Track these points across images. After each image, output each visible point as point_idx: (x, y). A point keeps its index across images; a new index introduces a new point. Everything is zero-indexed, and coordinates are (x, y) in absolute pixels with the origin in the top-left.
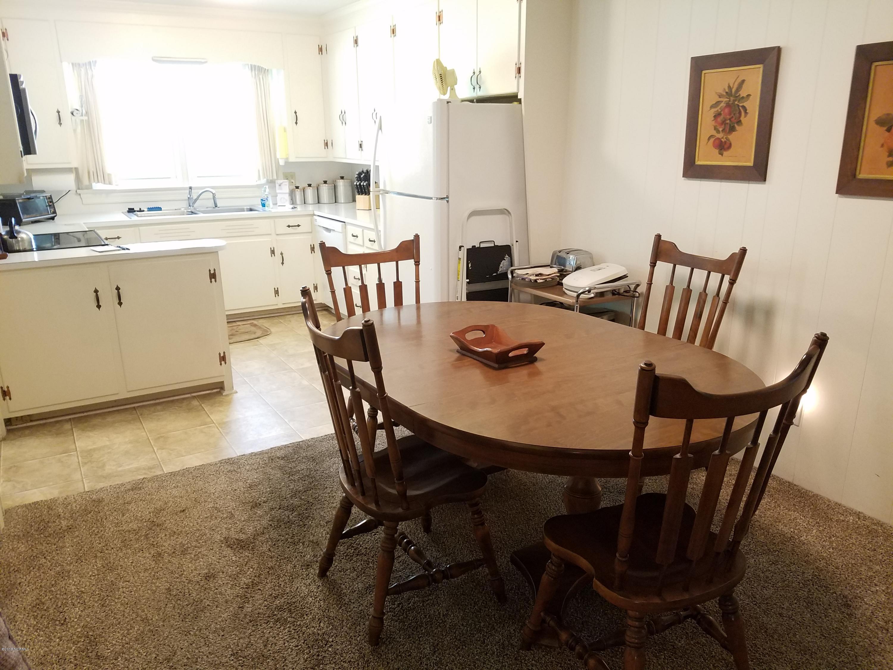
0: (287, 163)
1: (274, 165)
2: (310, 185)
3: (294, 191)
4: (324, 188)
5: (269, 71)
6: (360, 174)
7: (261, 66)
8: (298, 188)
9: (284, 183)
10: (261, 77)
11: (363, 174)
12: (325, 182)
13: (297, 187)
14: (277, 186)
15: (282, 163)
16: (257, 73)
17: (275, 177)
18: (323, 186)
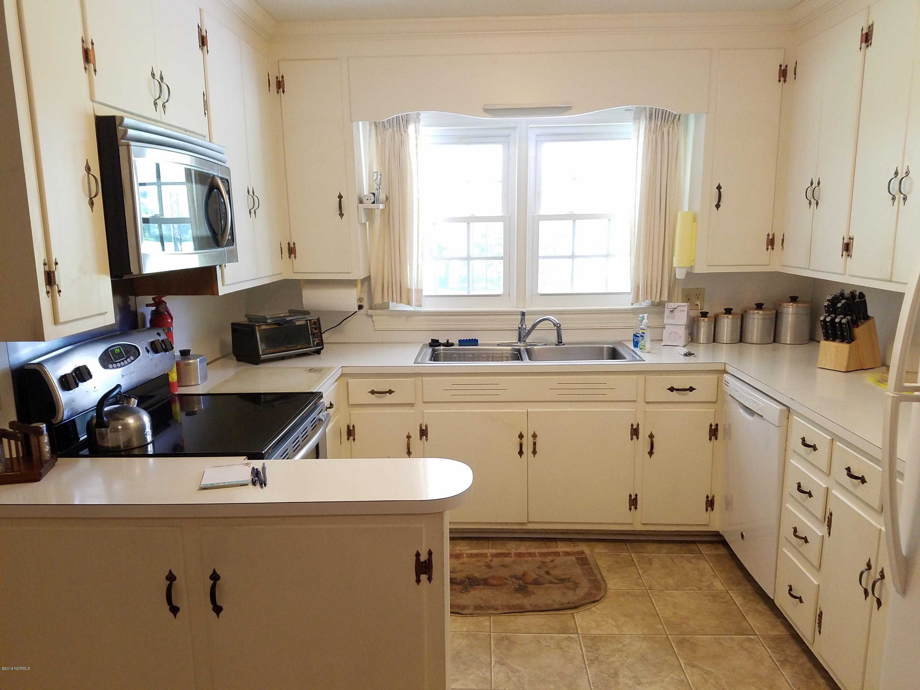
0: (690, 274)
1: (666, 279)
2: (728, 311)
3: (698, 320)
4: (756, 316)
5: (682, 118)
6: (835, 300)
7: (668, 110)
8: (706, 317)
9: (680, 308)
10: (665, 129)
11: (843, 301)
12: (759, 306)
13: (704, 315)
14: (667, 312)
15: (680, 275)
16: (659, 123)
17: (665, 298)
18: (753, 313)
